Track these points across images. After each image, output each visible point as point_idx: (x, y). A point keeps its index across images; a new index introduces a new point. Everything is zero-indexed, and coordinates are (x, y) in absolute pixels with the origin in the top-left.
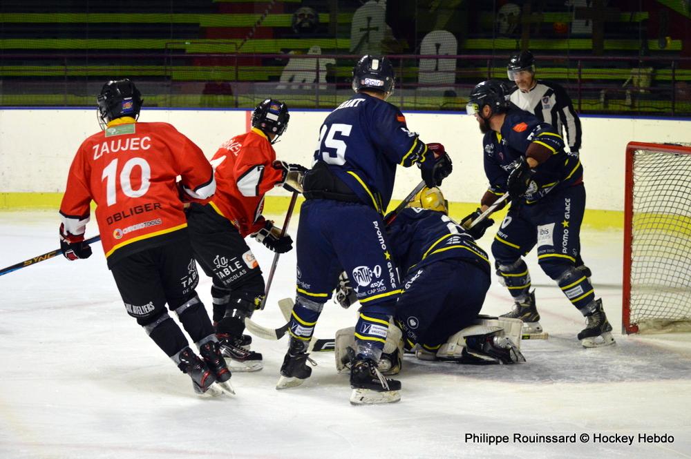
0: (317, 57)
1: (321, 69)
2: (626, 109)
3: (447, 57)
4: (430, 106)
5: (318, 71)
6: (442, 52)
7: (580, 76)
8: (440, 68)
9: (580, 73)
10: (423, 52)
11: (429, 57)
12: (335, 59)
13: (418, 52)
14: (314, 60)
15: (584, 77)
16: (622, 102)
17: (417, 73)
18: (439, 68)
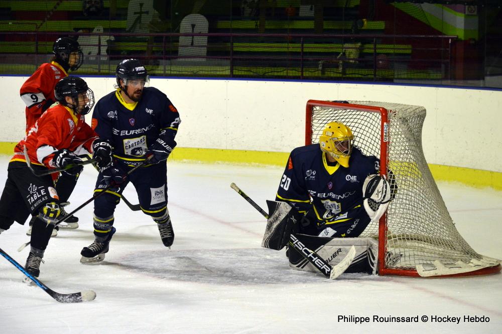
0: (100, 35)
1: (102, 44)
2: (338, 75)
3: (200, 34)
4: (186, 73)
5: (99, 45)
6: (196, 31)
7: (302, 50)
8: (196, 43)
9: (302, 48)
10: (182, 31)
11: (186, 35)
12: (114, 36)
13: (178, 31)
14: (97, 37)
15: (306, 50)
16: (335, 70)
17: (177, 47)
18: (194, 43)
